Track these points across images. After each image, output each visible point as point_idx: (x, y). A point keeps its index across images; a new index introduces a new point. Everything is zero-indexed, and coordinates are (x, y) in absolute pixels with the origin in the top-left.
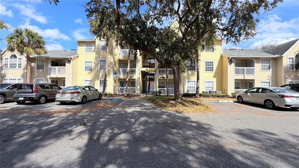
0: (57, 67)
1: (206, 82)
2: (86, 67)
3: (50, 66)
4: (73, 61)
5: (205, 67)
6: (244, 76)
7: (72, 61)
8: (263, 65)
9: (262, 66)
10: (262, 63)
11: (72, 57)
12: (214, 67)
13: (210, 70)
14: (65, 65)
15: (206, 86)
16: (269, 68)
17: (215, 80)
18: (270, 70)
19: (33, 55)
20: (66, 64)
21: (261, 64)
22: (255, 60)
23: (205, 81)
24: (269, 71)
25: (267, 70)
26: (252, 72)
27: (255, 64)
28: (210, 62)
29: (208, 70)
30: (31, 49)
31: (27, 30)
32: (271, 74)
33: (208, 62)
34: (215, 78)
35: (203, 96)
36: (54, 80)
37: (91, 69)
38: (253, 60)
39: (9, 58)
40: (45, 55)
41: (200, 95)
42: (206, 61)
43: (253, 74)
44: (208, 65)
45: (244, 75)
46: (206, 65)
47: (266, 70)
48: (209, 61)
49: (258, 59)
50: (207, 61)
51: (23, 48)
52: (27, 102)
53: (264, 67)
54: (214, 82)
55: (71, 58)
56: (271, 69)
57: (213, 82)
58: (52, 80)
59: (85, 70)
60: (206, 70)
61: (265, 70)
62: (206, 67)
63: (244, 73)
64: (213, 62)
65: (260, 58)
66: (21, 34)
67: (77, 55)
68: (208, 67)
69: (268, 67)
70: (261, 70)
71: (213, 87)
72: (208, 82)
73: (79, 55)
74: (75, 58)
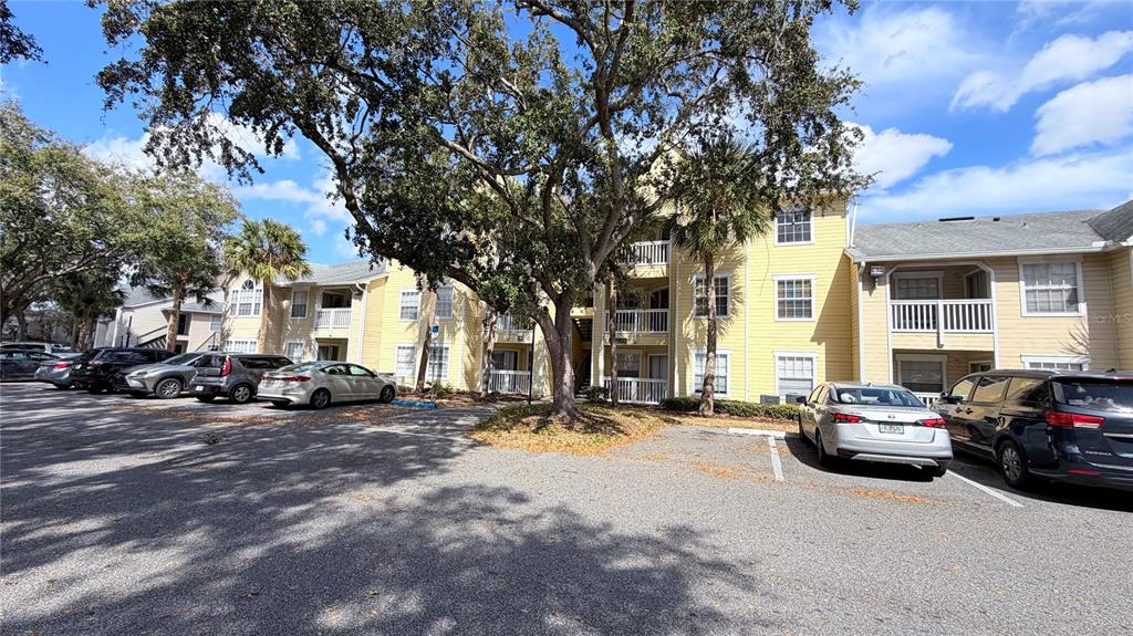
0: (333, 310)
1: (781, 358)
2: (403, 308)
3: (318, 308)
4: (369, 292)
5: (777, 299)
6: (938, 337)
7: (365, 292)
8: (1038, 287)
9: (1027, 292)
10: (1030, 280)
11: (367, 282)
12: (813, 299)
13: (799, 314)
14: (349, 305)
15: (782, 376)
16: (1073, 301)
17: (819, 352)
18: (1077, 310)
19: (281, 281)
20: (353, 300)
21: (1022, 283)
22: (990, 269)
23: (778, 354)
24: (1073, 314)
25: (1063, 310)
26: (981, 320)
27: (993, 283)
28: (799, 282)
29: (791, 314)
30: (272, 269)
31: (266, 222)
32: (1087, 327)
33: (790, 283)
34: (819, 344)
35: (729, 412)
36: (328, 345)
37: (415, 314)
38: (983, 267)
39: (240, 289)
40: (306, 280)
41: (719, 408)
42: (781, 278)
43: (987, 330)
44: (791, 294)
45: (938, 333)
46: (781, 294)
47: (1056, 310)
48: (794, 278)
49: (1009, 266)
50: (786, 278)
51: (255, 267)
52: (217, 398)
53: (1040, 298)
54: (814, 360)
55: (363, 286)
56: (1083, 307)
57: (810, 359)
58: (322, 344)
59: (402, 317)
60: (782, 313)
61: (1049, 310)
62: (780, 303)
63: (935, 325)
64: (808, 282)
65: (1016, 257)
66: (255, 233)
67: (384, 275)
68: (791, 303)
69: (1066, 296)
70: (1029, 310)
71: (811, 380)
72: (791, 359)
73: (390, 275)
74: (375, 284)
